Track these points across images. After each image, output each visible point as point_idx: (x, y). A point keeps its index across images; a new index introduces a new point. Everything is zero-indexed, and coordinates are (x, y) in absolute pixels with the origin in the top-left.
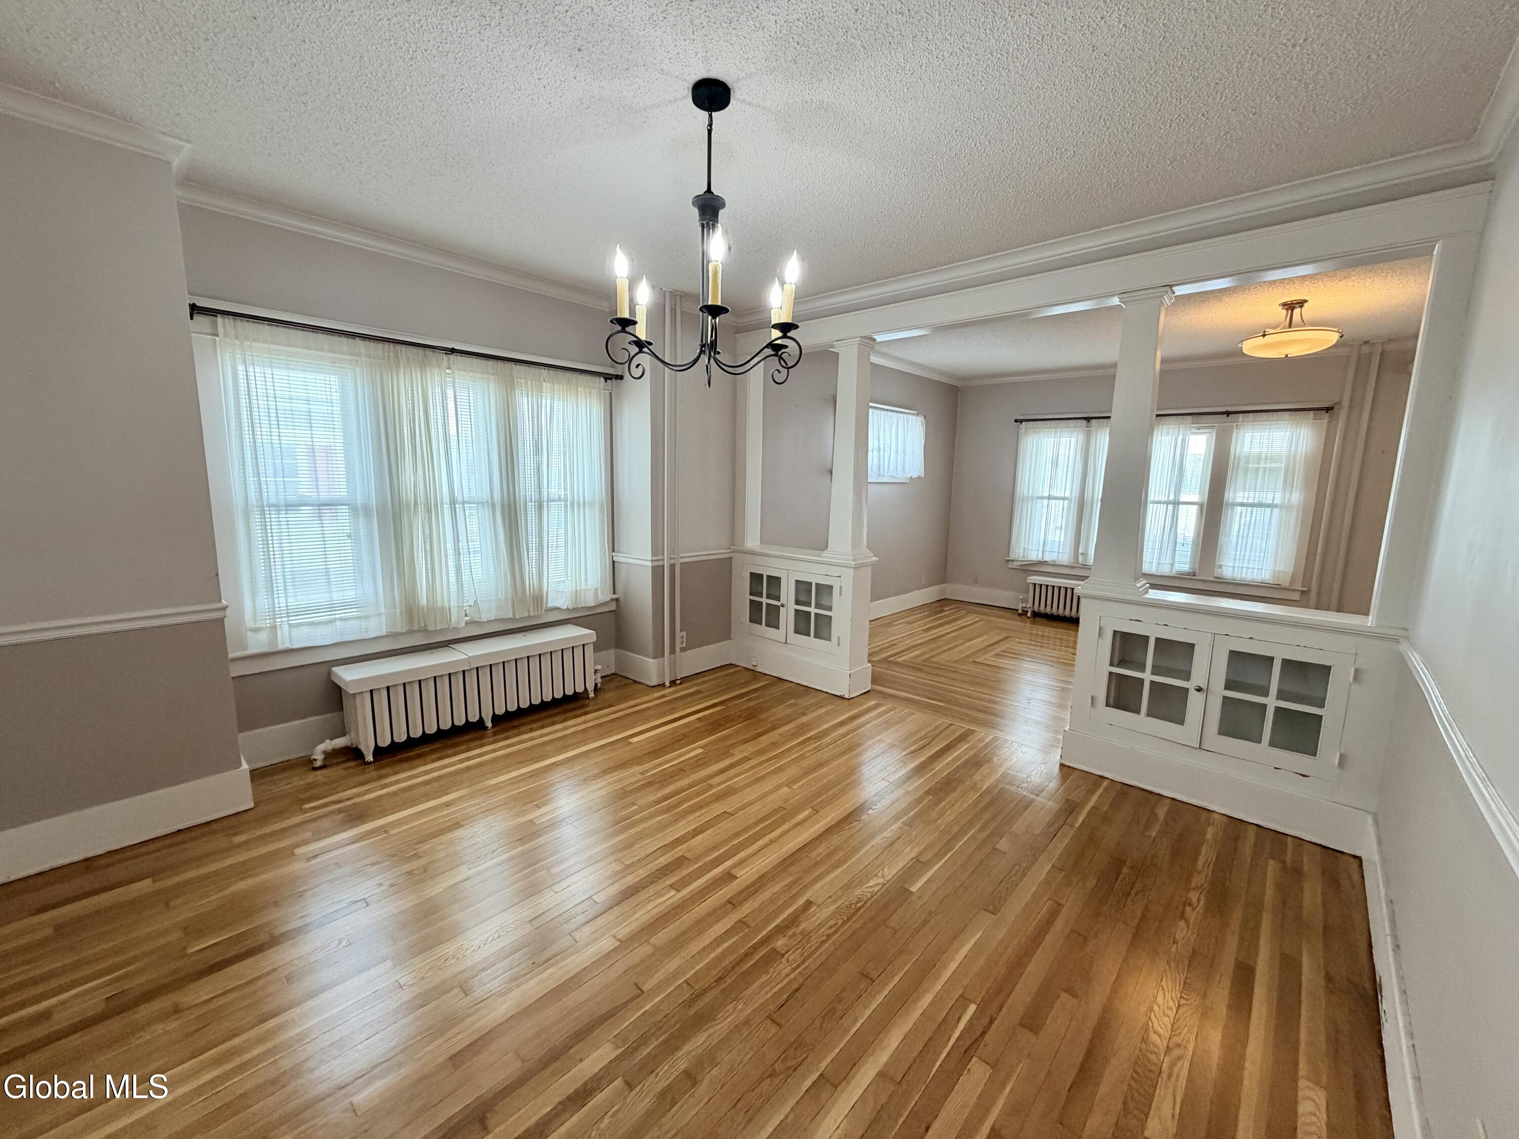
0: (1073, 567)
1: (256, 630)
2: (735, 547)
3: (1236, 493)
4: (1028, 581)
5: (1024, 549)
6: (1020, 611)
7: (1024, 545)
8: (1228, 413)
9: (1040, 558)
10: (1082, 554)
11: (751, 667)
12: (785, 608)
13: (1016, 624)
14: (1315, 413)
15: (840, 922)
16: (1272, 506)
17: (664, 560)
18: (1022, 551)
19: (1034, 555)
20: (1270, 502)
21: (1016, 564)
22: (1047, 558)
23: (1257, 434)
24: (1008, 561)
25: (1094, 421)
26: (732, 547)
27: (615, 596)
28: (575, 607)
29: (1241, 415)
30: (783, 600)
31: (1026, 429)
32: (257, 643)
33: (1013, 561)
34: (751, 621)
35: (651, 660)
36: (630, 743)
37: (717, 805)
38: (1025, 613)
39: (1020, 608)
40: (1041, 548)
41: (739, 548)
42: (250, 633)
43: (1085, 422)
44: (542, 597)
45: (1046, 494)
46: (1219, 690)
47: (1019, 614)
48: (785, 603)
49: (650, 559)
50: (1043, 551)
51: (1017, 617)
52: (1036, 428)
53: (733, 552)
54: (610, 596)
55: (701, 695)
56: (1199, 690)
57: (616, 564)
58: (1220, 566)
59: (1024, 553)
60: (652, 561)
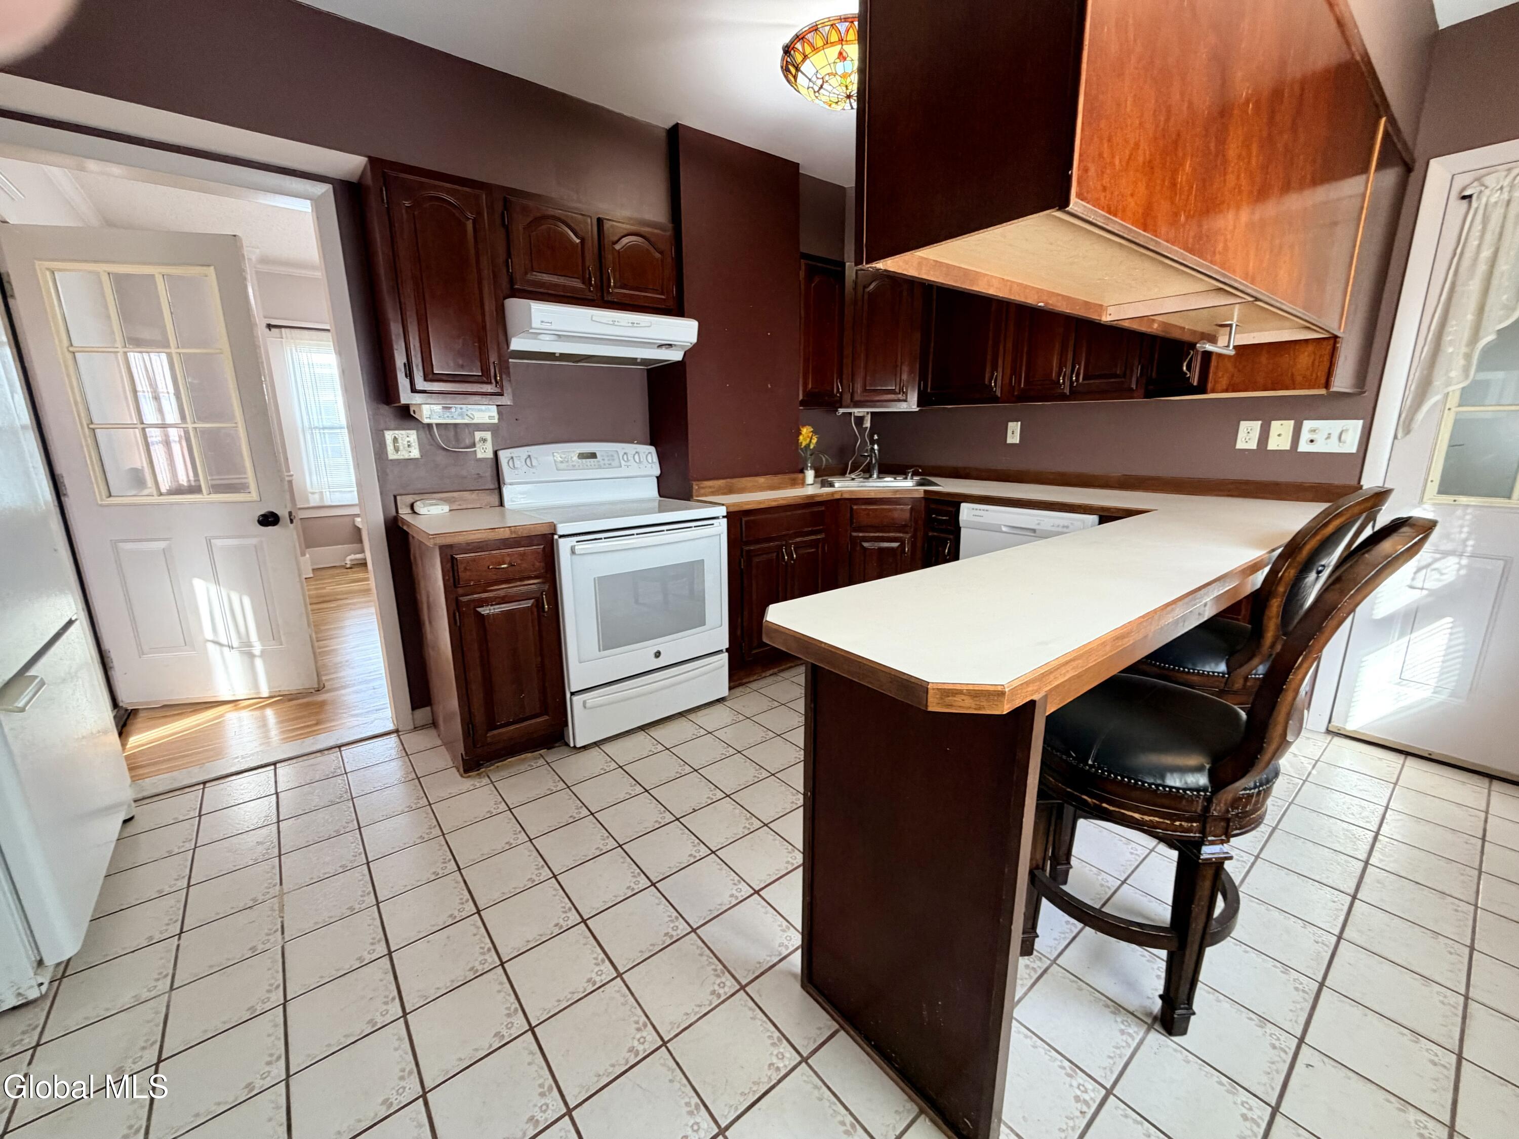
1: (313, 493)
32: (314, 501)
42: (310, 495)
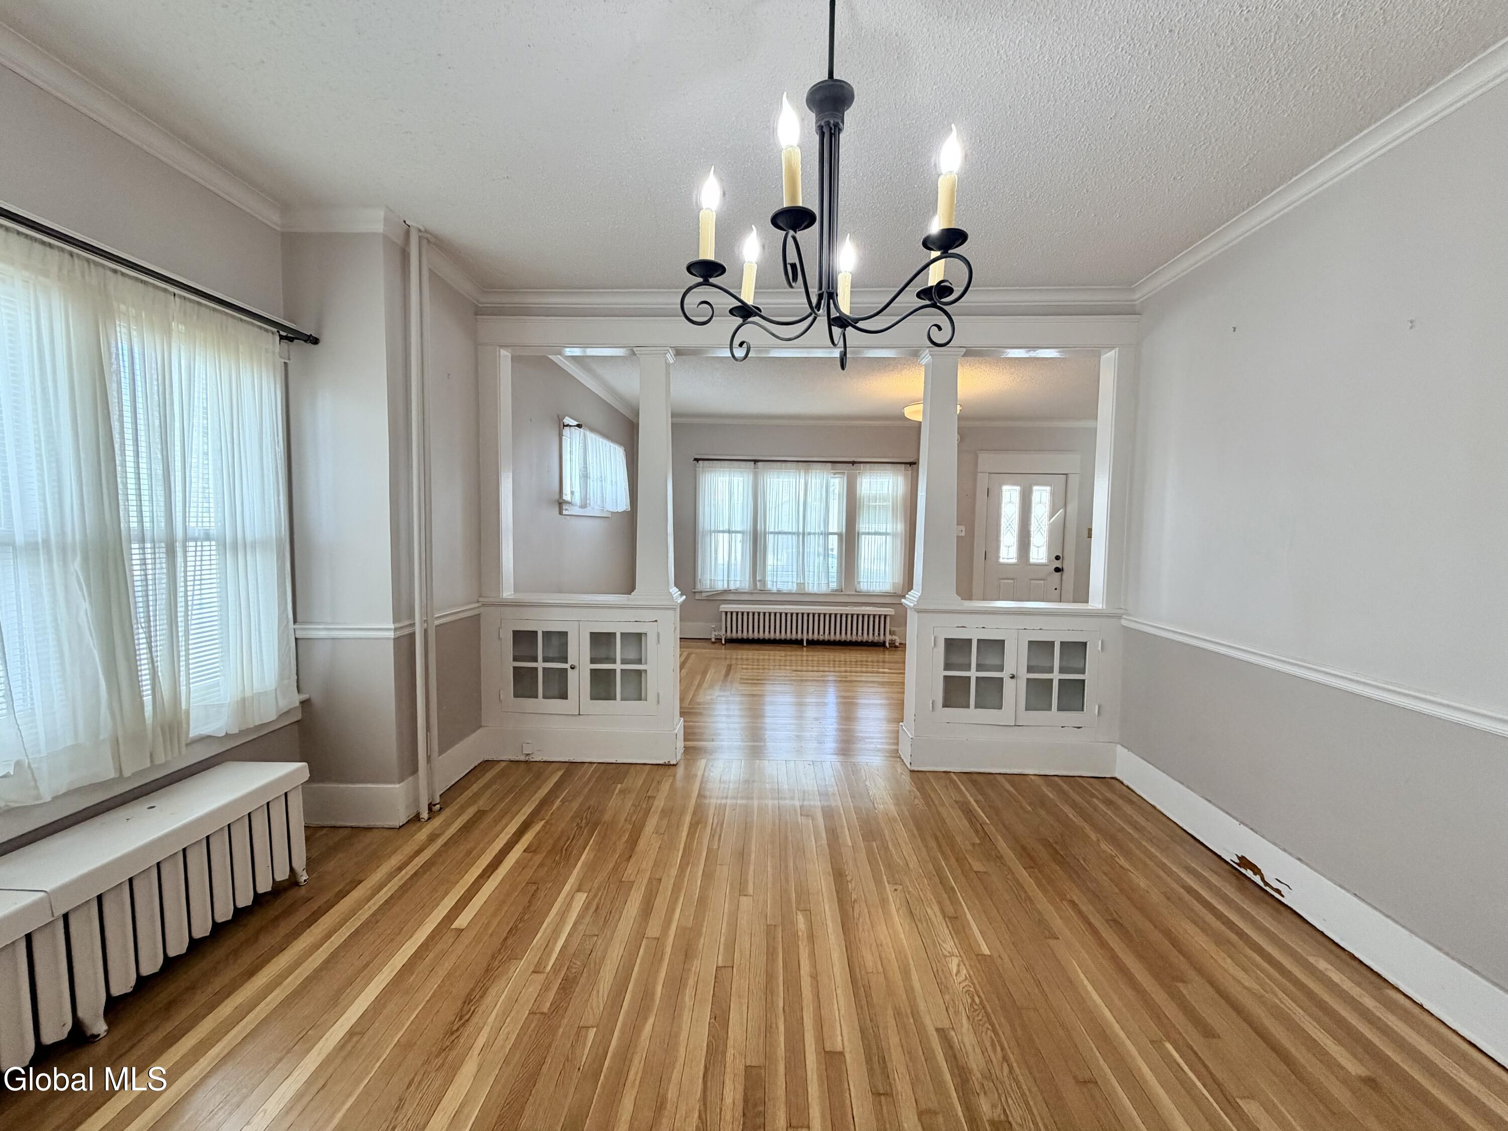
0: (752, 593)
2: (486, 600)
3: (863, 526)
4: (720, 610)
5: (711, 580)
6: (713, 640)
7: (711, 576)
8: (853, 463)
9: (726, 586)
10: (760, 581)
11: (522, 758)
12: (576, 671)
13: (709, 652)
14: (905, 468)
15: (990, 1033)
16: (886, 534)
17: (413, 625)
18: (709, 582)
19: (720, 586)
20: (884, 531)
21: (704, 594)
22: (732, 587)
23: (873, 480)
24: (695, 592)
25: (760, 464)
26: (481, 599)
27: (304, 697)
28: (244, 728)
29: (862, 465)
30: (572, 660)
31: (703, 468)
33: (701, 592)
34: (514, 697)
35: (397, 786)
36: (460, 931)
37: (696, 963)
38: (719, 640)
39: (713, 636)
40: (726, 578)
41: (491, 600)
43: (753, 463)
44: (179, 724)
45: (726, 527)
46: (1024, 675)
47: (713, 643)
48: (576, 664)
49: (392, 626)
50: (728, 581)
51: (711, 646)
52: (712, 467)
53: (484, 605)
54: (295, 699)
55: (490, 818)
56: (1013, 677)
57: (300, 642)
58: (859, 583)
59: (711, 583)
60: (395, 629)
